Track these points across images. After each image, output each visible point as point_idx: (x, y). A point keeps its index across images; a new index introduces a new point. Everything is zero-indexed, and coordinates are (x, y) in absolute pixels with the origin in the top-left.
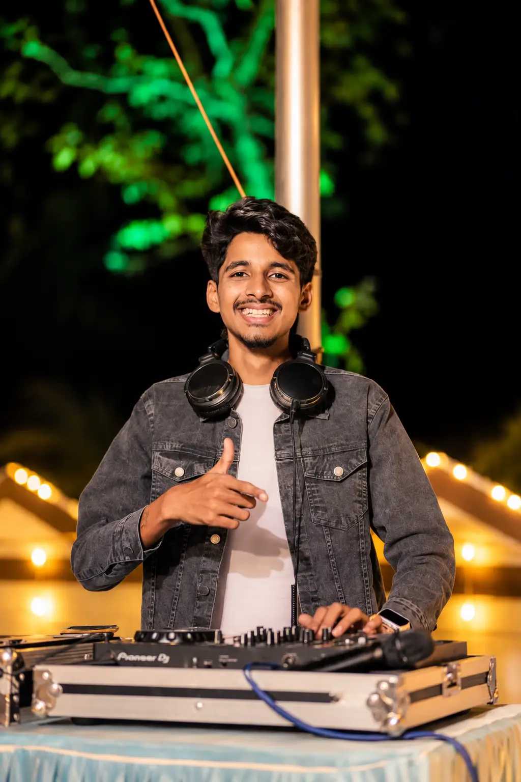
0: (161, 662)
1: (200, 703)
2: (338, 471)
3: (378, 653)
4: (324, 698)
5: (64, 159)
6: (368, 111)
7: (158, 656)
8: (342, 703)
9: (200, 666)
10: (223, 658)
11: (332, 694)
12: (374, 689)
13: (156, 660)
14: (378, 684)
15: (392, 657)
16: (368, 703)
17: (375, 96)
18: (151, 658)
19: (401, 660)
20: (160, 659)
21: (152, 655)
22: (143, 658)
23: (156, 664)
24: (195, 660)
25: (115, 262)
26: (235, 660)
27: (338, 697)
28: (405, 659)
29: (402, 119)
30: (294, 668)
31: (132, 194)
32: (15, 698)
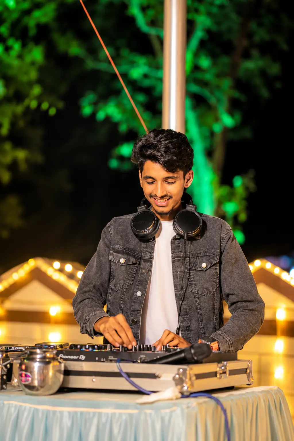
0: (81, 359)
1: (95, 379)
2: (204, 265)
3: (183, 355)
4: (153, 376)
5: (87, 110)
6: (258, 81)
7: (79, 356)
8: (162, 379)
9: (99, 361)
10: (111, 358)
11: (157, 374)
12: (176, 372)
13: (78, 358)
14: (179, 369)
15: (189, 356)
16: (174, 379)
17: (263, 73)
18: (75, 357)
19: (193, 359)
20: (80, 358)
21: (76, 356)
22: (72, 357)
23: (78, 360)
24: (97, 359)
25: (114, 164)
26: (116, 359)
27: (159, 376)
28: (196, 358)
29: (278, 85)
30: (143, 362)
31: (123, 128)
32: (5, 377)
